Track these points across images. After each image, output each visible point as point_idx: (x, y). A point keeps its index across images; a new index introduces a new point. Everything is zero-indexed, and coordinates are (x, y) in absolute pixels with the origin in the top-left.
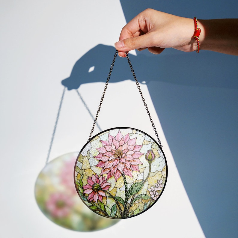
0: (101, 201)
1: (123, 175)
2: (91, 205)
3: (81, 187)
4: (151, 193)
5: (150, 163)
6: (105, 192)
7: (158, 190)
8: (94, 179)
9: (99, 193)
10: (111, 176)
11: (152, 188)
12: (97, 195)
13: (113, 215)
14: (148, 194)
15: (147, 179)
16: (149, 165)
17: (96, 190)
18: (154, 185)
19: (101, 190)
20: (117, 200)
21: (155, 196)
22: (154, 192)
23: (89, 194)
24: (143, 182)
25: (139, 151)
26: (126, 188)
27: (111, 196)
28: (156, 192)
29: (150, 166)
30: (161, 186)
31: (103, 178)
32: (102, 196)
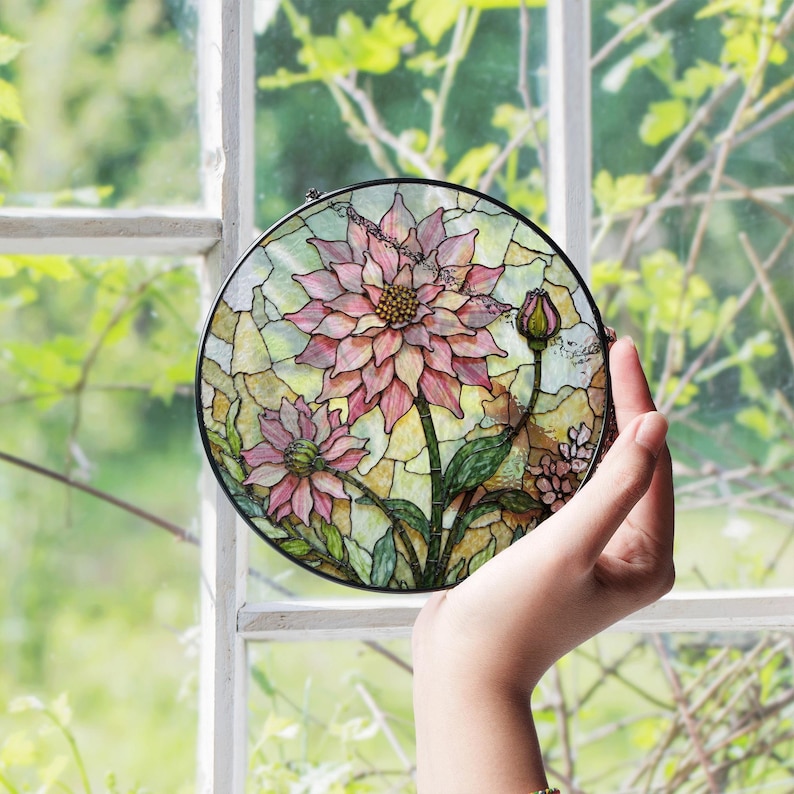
0: (327, 517)
1: (421, 402)
2: (281, 534)
3: (233, 457)
4: (544, 484)
5: (538, 353)
6: (342, 477)
7: (571, 471)
8: (290, 419)
9: (315, 483)
10: (366, 407)
11: (546, 461)
12: (305, 490)
13: (381, 579)
14: (529, 488)
15: (523, 424)
16: (532, 362)
17: (305, 467)
18: (555, 451)
19: (325, 470)
20: (396, 513)
21: (557, 499)
22: (555, 480)
23: (271, 488)
24: (510, 434)
25: (489, 296)
26: (435, 459)
27: (369, 497)
28: (562, 479)
29: (538, 364)
30: (582, 453)
31: (329, 415)
32: (332, 498)
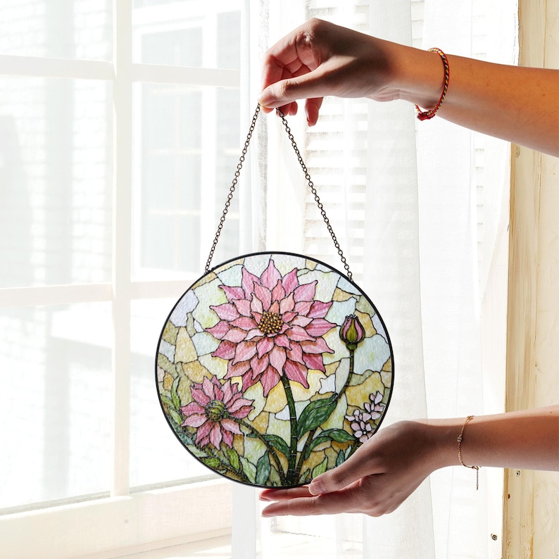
0: (230, 444)
1: (285, 379)
2: (203, 454)
3: (175, 410)
4: (355, 426)
5: (352, 352)
6: (239, 422)
7: (371, 419)
8: (209, 389)
9: (223, 426)
10: (253, 382)
11: (357, 413)
12: (218, 429)
13: (261, 480)
14: (347, 428)
15: (343, 391)
16: (349, 356)
17: (217, 416)
18: (362, 408)
19: (229, 418)
20: (271, 443)
21: (363, 434)
22: (362, 424)
23: (198, 428)
24: (335, 398)
25: (324, 318)
26: (293, 412)
27: (254, 433)
28: (366, 423)
29: (352, 358)
30: (377, 408)
31: (231, 386)
32: (233, 434)
